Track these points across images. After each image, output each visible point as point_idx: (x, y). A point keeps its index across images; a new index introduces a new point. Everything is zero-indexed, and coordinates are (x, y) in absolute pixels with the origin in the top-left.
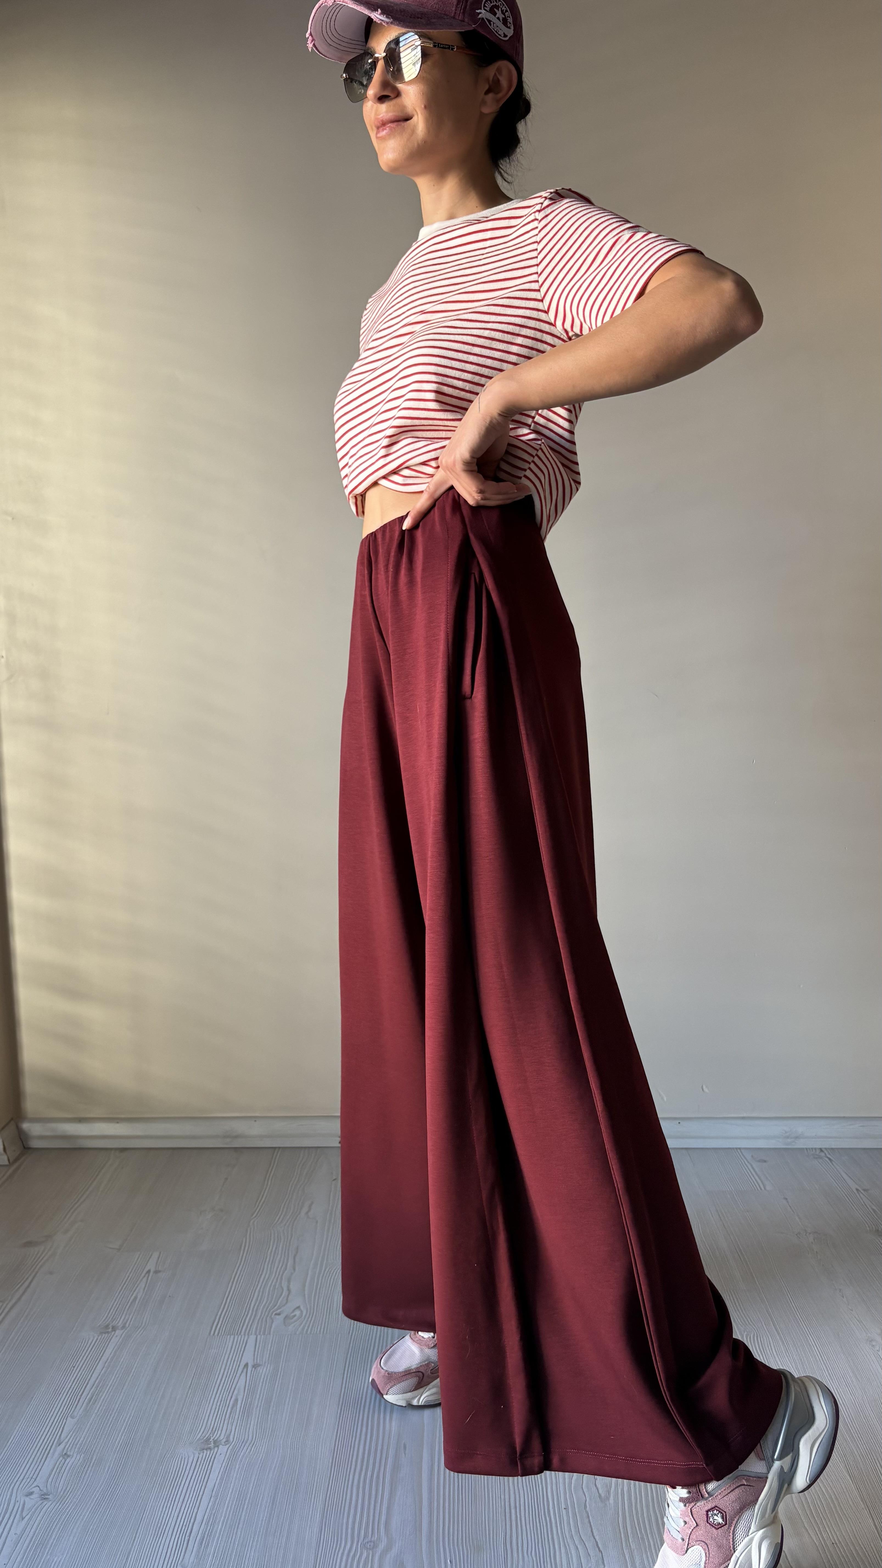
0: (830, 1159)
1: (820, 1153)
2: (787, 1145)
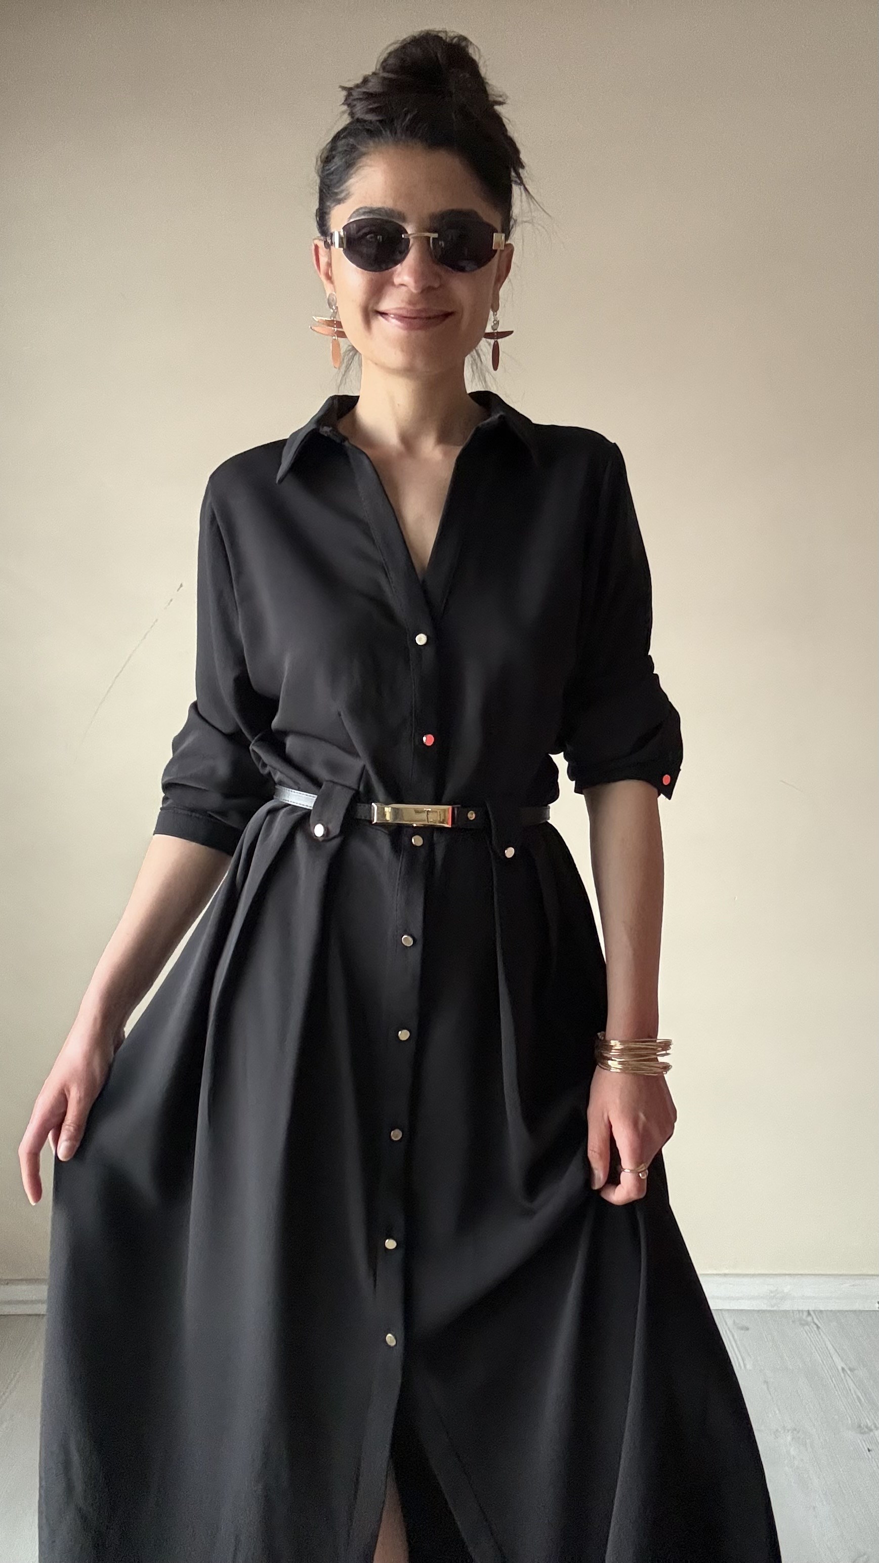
0: (816, 1324)
1: (807, 1317)
2: (772, 1306)
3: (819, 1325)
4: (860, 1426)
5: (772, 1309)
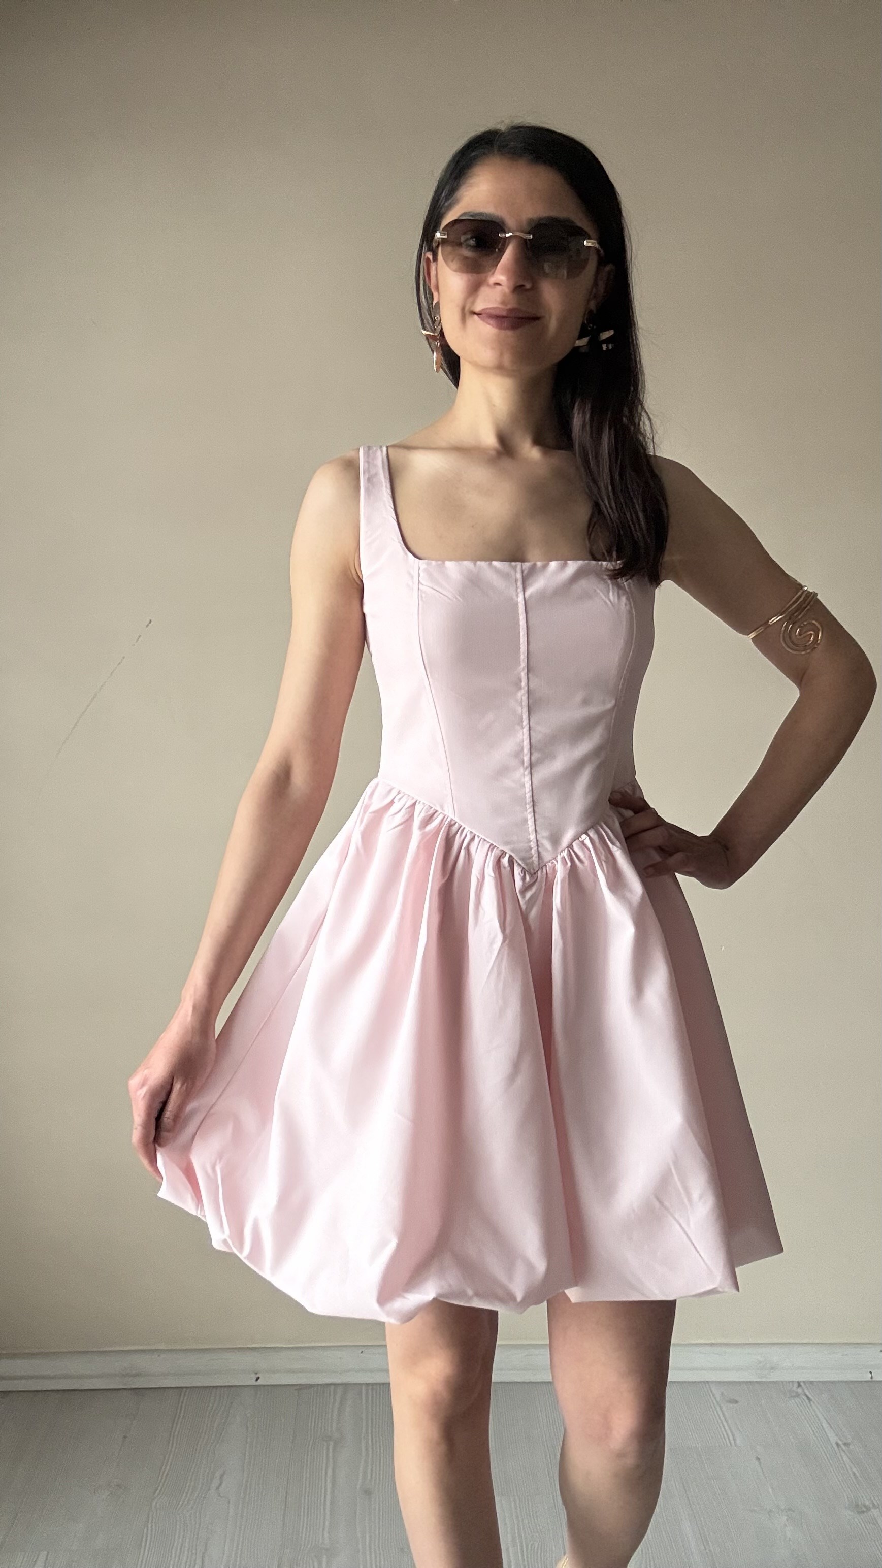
0: (807, 1397)
1: (797, 1388)
2: (760, 1377)
3: (810, 1396)
5: (761, 1380)
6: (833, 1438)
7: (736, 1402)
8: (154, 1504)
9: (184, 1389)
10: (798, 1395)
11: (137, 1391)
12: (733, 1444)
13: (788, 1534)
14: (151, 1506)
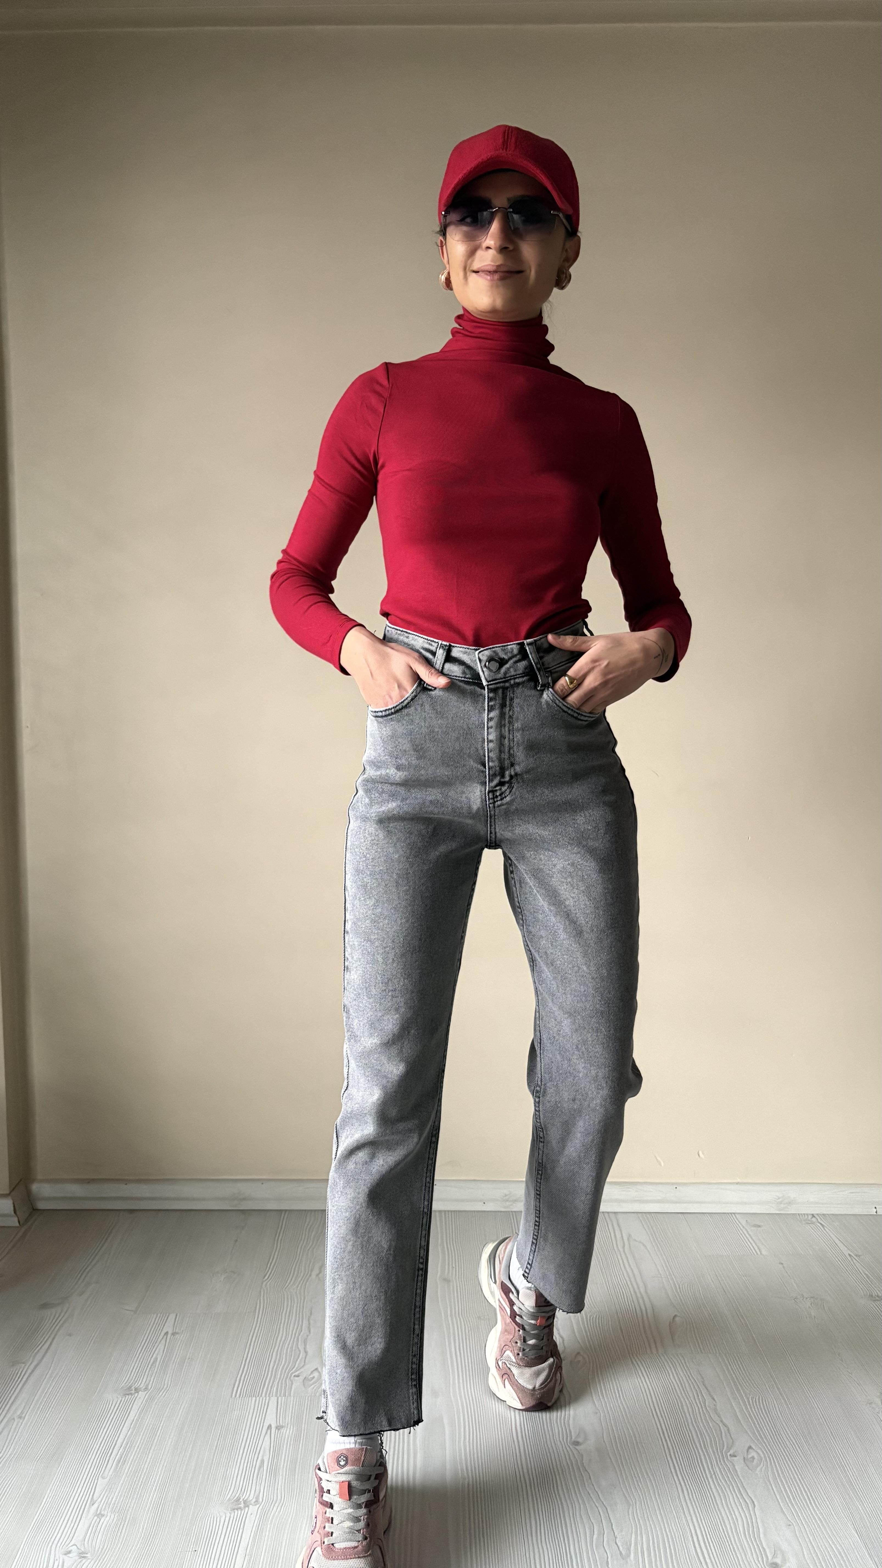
0: (820, 1223)
1: (812, 1218)
2: (780, 1210)
3: (823, 1223)
4: (872, 1296)
5: (779, 1212)
6: (846, 1252)
7: (759, 1226)
8: (265, 1283)
9: (283, 1213)
10: (813, 1223)
11: (243, 1211)
12: (759, 1253)
13: (813, 1314)
14: (262, 1286)
